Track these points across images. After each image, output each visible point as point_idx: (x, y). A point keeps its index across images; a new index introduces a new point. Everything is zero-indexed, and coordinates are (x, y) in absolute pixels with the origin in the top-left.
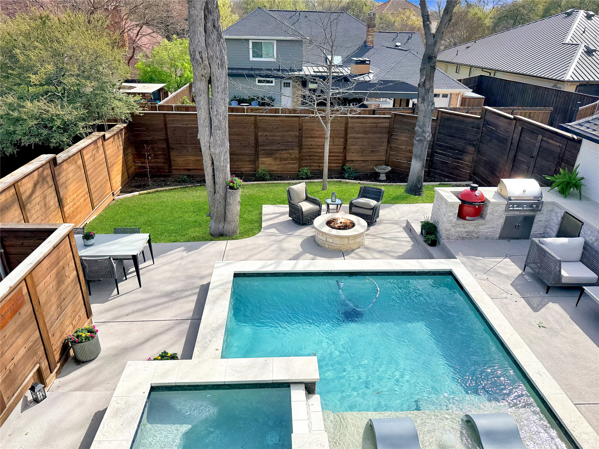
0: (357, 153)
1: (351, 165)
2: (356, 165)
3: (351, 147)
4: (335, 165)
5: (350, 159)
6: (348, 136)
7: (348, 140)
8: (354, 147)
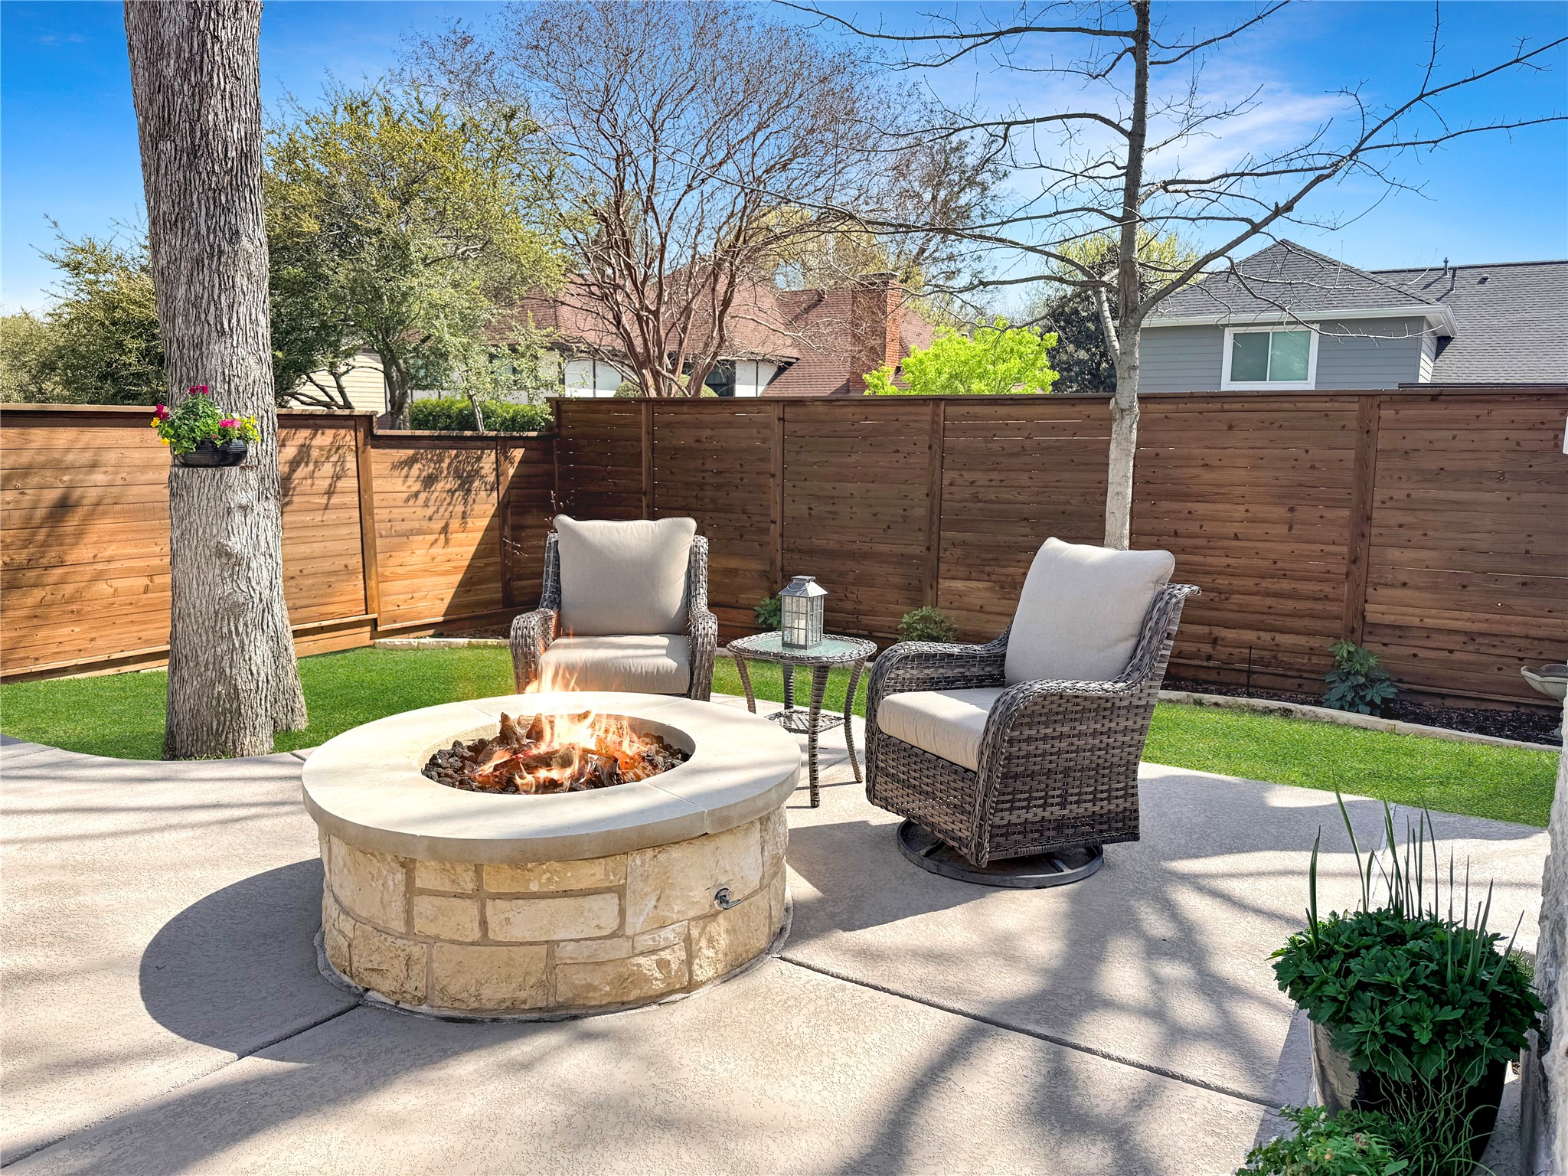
0: (1434, 588)
1: (1392, 650)
2: (1422, 653)
3: (1395, 554)
4: (1302, 640)
5: (1389, 619)
6: (1377, 497)
7: (1376, 514)
8: (1409, 554)
